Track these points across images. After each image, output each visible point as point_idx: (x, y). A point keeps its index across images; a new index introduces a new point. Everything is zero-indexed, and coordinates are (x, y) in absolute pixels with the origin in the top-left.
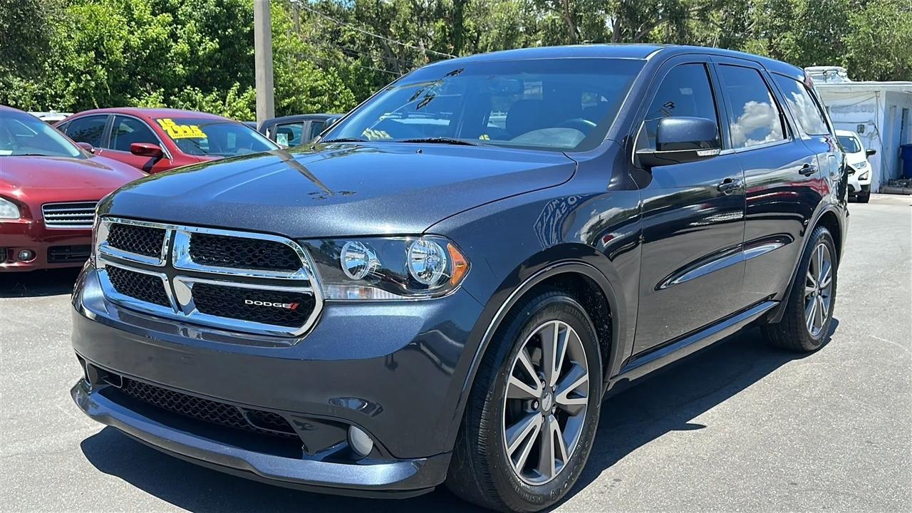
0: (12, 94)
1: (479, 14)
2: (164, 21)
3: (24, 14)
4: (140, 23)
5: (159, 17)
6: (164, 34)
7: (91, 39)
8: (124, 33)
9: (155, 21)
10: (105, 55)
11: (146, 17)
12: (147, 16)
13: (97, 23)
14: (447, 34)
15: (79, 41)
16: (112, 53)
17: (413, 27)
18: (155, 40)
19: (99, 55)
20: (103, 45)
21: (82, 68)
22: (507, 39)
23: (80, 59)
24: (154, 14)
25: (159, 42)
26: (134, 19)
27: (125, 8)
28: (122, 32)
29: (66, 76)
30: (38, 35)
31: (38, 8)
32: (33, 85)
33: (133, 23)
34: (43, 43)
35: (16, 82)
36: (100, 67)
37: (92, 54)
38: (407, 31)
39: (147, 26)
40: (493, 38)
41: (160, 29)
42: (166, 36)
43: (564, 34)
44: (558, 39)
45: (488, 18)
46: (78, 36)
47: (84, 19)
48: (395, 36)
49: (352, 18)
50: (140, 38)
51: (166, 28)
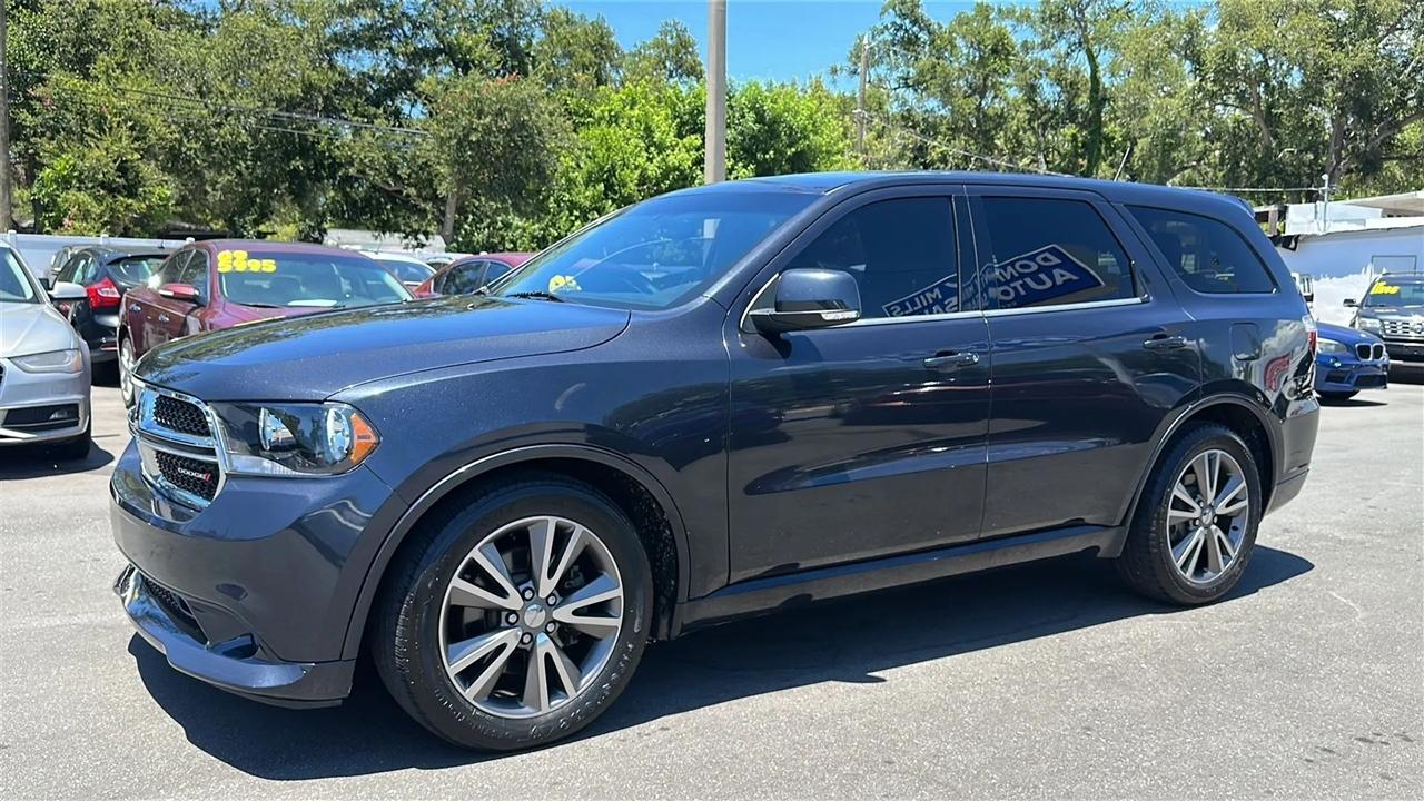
0: (509, 235)
1: (1132, 115)
2: (691, 144)
3: (522, 141)
4: (661, 148)
5: (685, 140)
6: (688, 160)
7: (601, 169)
8: (641, 161)
9: (680, 145)
10: (617, 188)
11: (669, 140)
12: (671, 138)
13: (608, 150)
14: (1080, 145)
15: (588, 172)
16: (625, 185)
17: (1029, 138)
18: (676, 169)
19: (609, 187)
20: (614, 175)
21: (588, 203)
22: (1164, 151)
23: (587, 194)
24: (680, 136)
25: (682, 172)
26: (655, 143)
27: (645, 129)
28: (639, 159)
29: (571, 214)
30: (538, 165)
31: (540, 133)
32: (533, 224)
33: (652, 149)
34: (542, 175)
35: (517, 221)
36: (610, 202)
37: (601, 187)
38: (1020, 143)
39: (669, 152)
40: (1142, 150)
41: (684, 154)
42: (690, 163)
43: (1253, 140)
44: (1244, 148)
45: (1146, 119)
46: (587, 165)
47: (593, 145)
48: (1002, 150)
49: (943, 129)
50: (659, 168)
51: (691, 153)
